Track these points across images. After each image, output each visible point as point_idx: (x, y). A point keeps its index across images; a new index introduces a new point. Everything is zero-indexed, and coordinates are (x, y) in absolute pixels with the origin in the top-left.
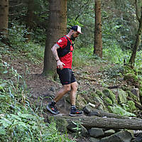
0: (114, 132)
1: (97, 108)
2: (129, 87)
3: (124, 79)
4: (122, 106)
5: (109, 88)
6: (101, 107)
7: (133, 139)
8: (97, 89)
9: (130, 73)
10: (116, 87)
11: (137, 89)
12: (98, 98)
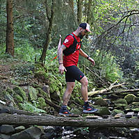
0: (24, 128)
1: (8, 105)
2: (40, 84)
3: (35, 77)
4: (33, 103)
5: (19, 85)
6: (12, 105)
7: (42, 134)
8: (7, 87)
9: (41, 71)
10: (27, 85)
11: (47, 86)
12: (8, 95)
